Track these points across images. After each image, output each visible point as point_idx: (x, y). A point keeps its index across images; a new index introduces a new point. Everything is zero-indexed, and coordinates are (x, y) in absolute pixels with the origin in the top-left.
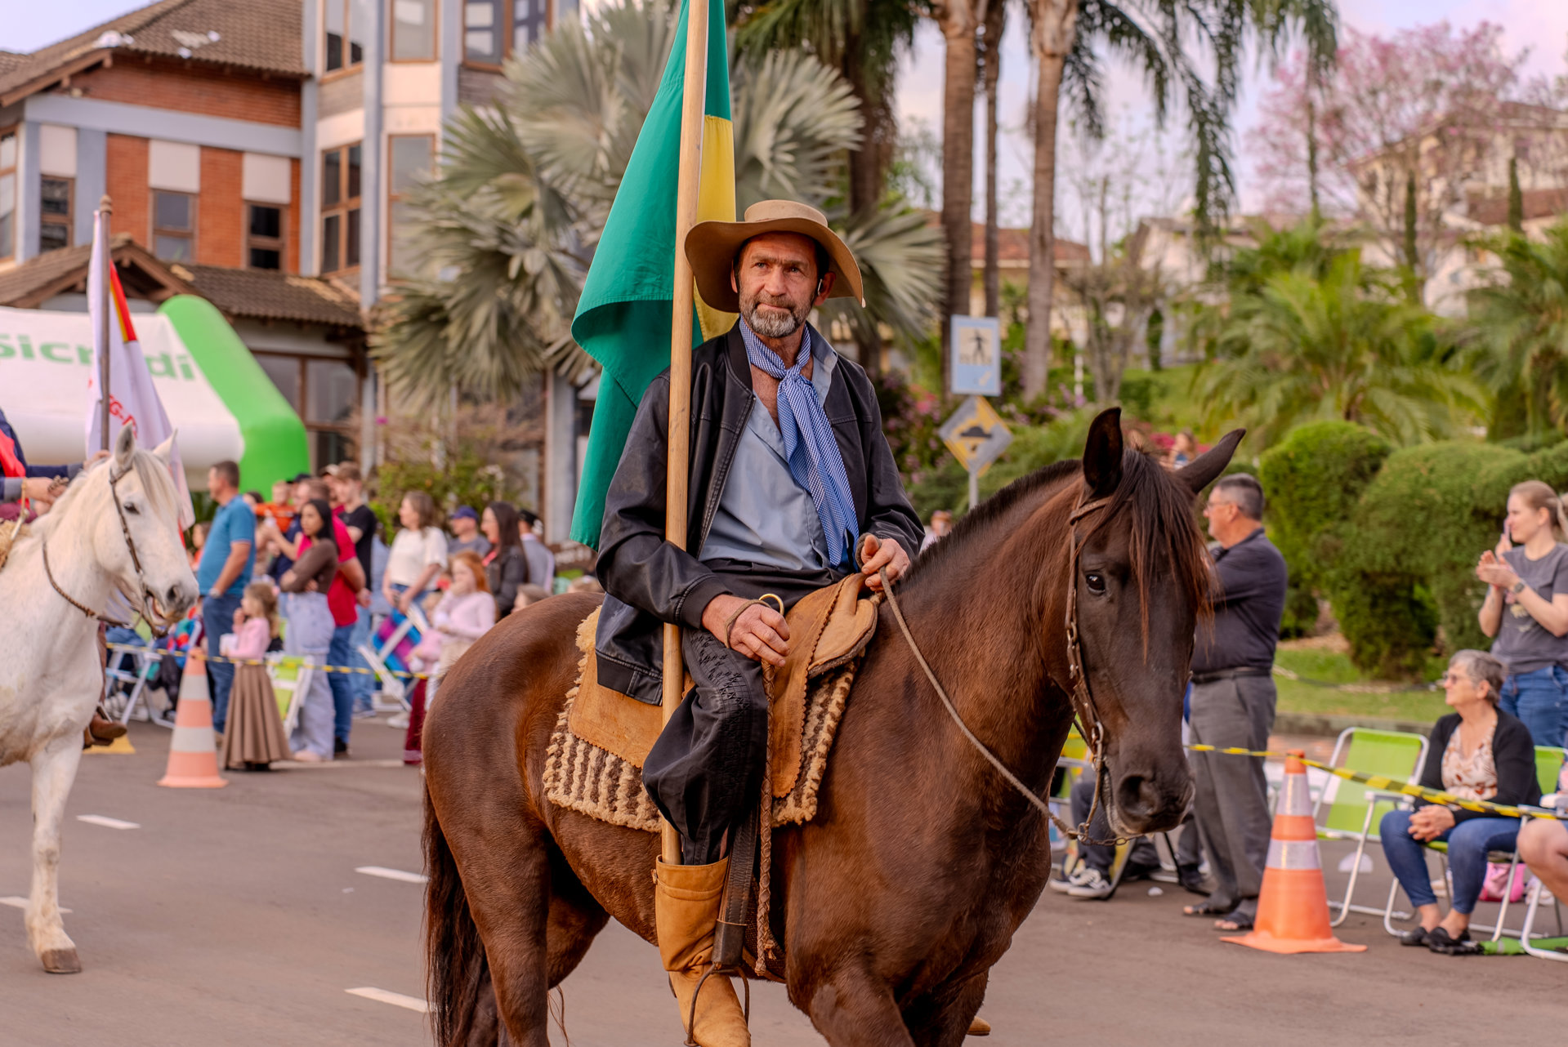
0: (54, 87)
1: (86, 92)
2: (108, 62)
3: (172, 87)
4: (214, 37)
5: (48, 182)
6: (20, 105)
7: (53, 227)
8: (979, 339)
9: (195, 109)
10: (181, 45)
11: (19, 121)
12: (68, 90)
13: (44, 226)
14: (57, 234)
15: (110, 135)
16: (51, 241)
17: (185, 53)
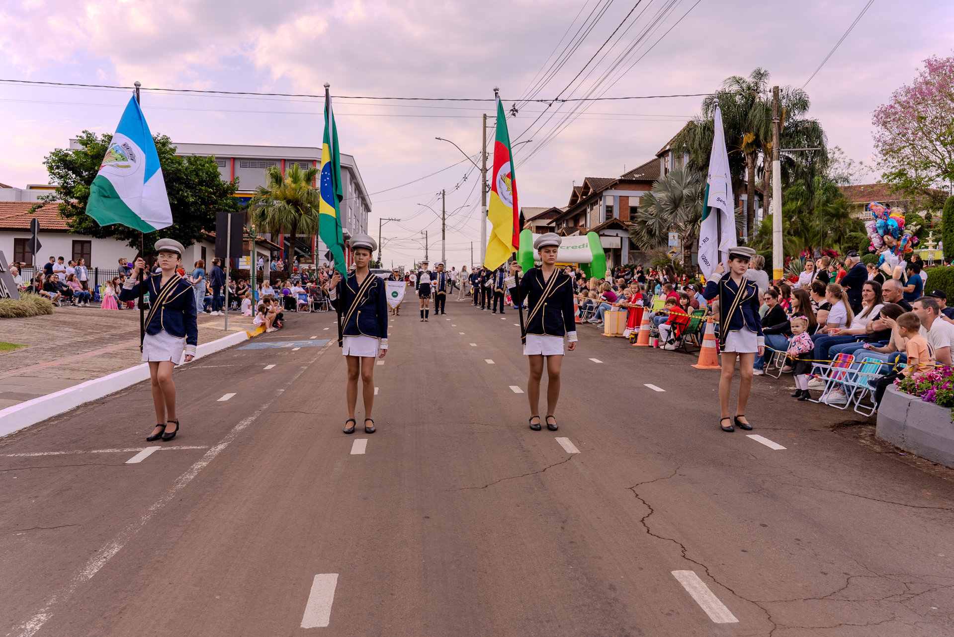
0: (607, 189)
1: (615, 189)
2: (618, 183)
3: (633, 186)
4: (643, 174)
5: (607, 207)
6: (602, 192)
7: (609, 216)
8: (674, 236)
9: (638, 190)
10: (634, 177)
11: (602, 195)
12: (611, 189)
13: (607, 215)
14: (610, 217)
15: (620, 196)
16: (607, 219)
17: (634, 179)
